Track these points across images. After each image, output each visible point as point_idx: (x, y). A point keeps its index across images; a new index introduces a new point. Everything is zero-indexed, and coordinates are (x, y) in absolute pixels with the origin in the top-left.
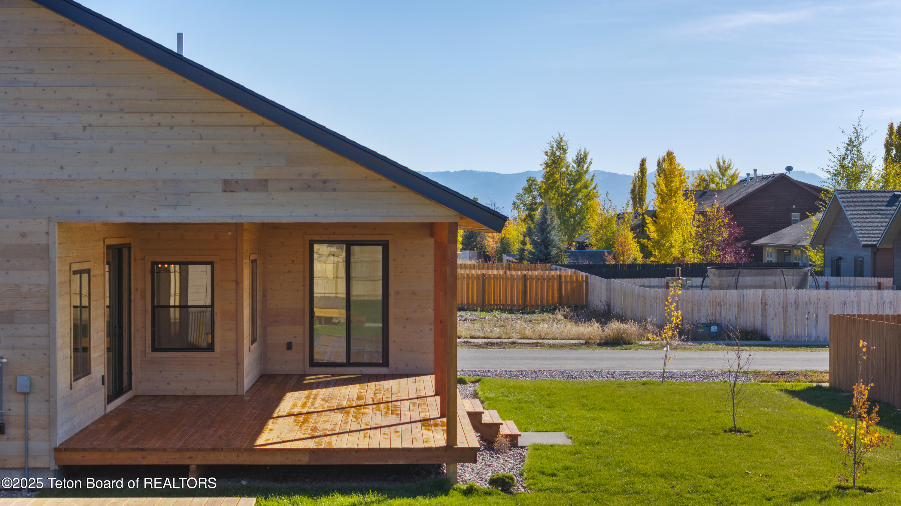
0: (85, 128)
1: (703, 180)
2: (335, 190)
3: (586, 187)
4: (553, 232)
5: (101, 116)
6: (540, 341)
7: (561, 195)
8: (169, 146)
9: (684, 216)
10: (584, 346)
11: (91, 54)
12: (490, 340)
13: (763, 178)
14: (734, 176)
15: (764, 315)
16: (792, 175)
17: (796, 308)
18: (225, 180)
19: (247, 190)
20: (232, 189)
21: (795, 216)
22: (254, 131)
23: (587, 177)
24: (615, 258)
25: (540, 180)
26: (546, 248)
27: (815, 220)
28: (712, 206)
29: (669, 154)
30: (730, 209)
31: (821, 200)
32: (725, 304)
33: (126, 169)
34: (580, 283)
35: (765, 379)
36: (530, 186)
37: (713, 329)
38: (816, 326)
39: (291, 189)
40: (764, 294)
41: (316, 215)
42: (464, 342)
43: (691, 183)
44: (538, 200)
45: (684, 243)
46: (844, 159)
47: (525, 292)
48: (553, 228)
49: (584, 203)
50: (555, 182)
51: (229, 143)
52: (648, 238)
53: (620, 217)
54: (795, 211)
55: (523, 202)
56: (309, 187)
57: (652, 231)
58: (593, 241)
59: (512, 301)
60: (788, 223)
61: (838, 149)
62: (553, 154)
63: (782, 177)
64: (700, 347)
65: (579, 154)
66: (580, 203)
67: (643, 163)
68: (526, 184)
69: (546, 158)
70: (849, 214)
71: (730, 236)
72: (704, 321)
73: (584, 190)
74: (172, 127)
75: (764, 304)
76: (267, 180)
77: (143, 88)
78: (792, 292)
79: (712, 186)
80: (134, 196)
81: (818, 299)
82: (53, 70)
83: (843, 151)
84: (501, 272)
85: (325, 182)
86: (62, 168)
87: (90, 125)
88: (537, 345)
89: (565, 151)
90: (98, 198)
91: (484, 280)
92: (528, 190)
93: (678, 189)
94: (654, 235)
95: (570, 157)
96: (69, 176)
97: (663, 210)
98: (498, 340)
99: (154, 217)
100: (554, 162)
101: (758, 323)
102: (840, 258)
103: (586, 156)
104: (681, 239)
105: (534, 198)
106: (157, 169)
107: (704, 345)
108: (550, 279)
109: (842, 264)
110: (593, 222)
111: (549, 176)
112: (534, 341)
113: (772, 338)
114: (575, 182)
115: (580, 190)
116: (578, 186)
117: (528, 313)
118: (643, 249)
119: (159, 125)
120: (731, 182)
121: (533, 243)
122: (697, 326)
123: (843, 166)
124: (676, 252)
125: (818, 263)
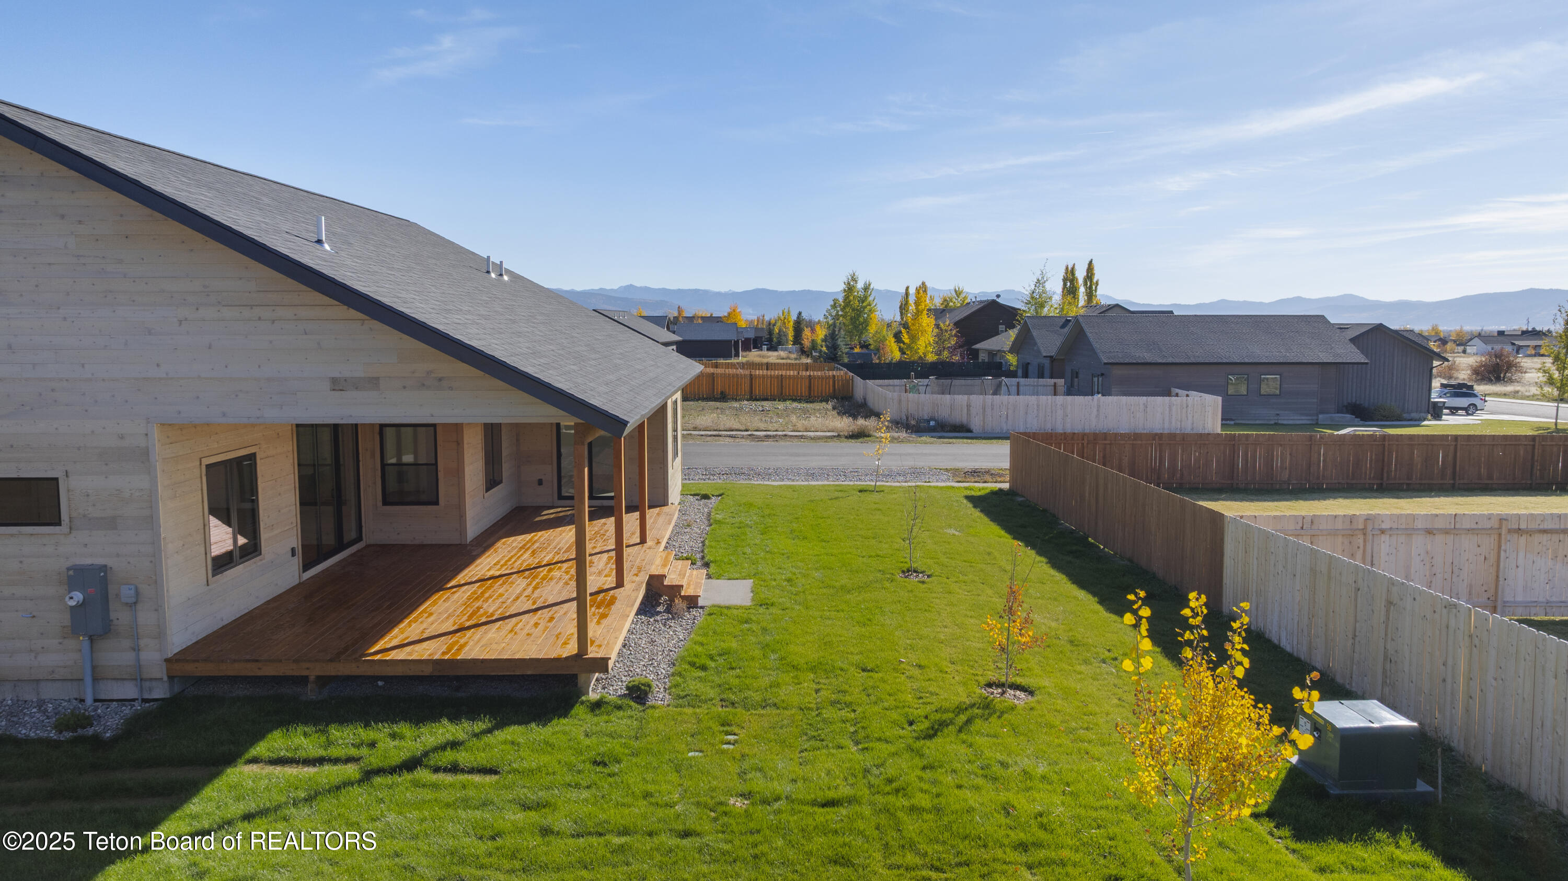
0: (180, 322)
1: (945, 300)
2: (451, 388)
3: (870, 305)
4: (839, 340)
5: (197, 309)
6: (805, 433)
7: (853, 310)
8: (271, 342)
9: (926, 328)
10: (835, 439)
11: (183, 242)
12: (769, 433)
13: (981, 302)
14: (965, 298)
15: (969, 414)
16: (1000, 300)
17: (992, 409)
18: (333, 378)
19: (357, 388)
20: (341, 388)
21: (1002, 327)
22: (362, 325)
23: (871, 298)
24: (879, 358)
25: (841, 300)
26: (835, 350)
27: (1013, 334)
28: (944, 323)
29: (923, 283)
30: (957, 324)
31: (1018, 320)
32: (941, 405)
33: (226, 367)
34: (848, 381)
35: (960, 479)
36: (835, 304)
37: (932, 423)
38: (1006, 422)
39: (404, 387)
40: (969, 399)
41: (432, 416)
42: (750, 435)
43: (938, 302)
44: (840, 313)
45: (926, 347)
46: (1033, 292)
47: (810, 387)
48: (840, 337)
49: (868, 315)
50: (850, 302)
51: (336, 339)
52: (904, 343)
53: (889, 325)
54: (1002, 324)
55: (830, 314)
56: (424, 385)
57: (906, 338)
58: (871, 341)
59: (801, 393)
60: (997, 333)
61: (1030, 286)
62: (849, 283)
63: (994, 302)
64: (919, 439)
65: (865, 283)
66: (866, 316)
67: (907, 288)
68: (832, 303)
69: (844, 286)
70: (1035, 333)
71: (957, 343)
72: (926, 417)
73: (868, 307)
74: (273, 322)
75: (969, 406)
76: (377, 379)
77: (240, 279)
78: (989, 398)
79: (951, 304)
80: (237, 396)
81: (1009, 403)
82: (143, 259)
83: (1033, 287)
84: (796, 373)
85: (440, 380)
86: (158, 365)
87: (186, 319)
88: (802, 437)
89: (856, 282)
90: (198, 397)
91: (782, 379)
92: (834, 306)
93: (923, 310)
94: (907, 341)
95: (860, 285)
96: (167, 374)
97: (913, 325)
98: (775, 433)
99: (258, 418)
100: (849, 289)
101: (964, 420)
102: (1029, 363)
103: (870, 285)
104: (924, 345)
105: (838, 312)
106: (259, 366)
107: (924, 438)
108: (828, 377)
109: (1030, 367)
110: (872, 329)
111: (846, 298)
112: (800, 434)
113: (974, 431)
114: (863, 302)
115: (865, 307)
116: (864, 304)
117: (811, 402)
118: (901, 350)
119: (260, 319)
120: (963, 302)
121: (827, 346)
122: (919, 421)
123: (1032, 298)
124: (921, 352)
125: (1014, 364)
